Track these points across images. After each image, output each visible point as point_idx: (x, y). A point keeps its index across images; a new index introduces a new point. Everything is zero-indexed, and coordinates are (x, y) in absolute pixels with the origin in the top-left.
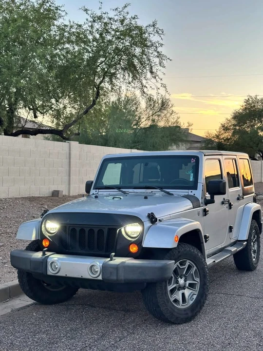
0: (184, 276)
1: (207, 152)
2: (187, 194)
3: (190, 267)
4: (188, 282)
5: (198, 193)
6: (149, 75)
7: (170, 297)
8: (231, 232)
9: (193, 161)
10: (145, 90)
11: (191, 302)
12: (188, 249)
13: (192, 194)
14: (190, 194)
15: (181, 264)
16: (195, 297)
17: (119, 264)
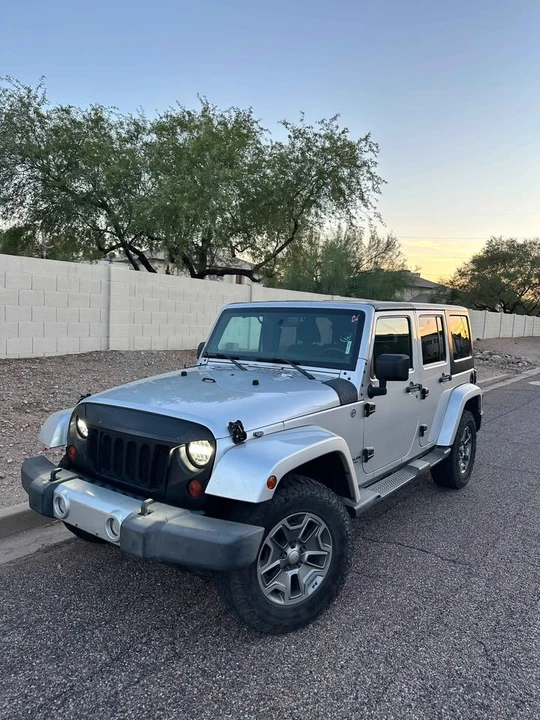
0: (300, 542)
1: (382, 306)
2: (337, 376)
3: (311, 526)
4: (307, 554)
5: (356, 377)
6: (359, 202)
7: (262, 587)
8: (422, 435)
9: (355, 319)
10: (354, 222)
11: (311, 591)
12: (309, 493)
13: (345, 378)
14: (343, 377)
15: (293, 521)
16: (319, 580)
17: (149, 528)
